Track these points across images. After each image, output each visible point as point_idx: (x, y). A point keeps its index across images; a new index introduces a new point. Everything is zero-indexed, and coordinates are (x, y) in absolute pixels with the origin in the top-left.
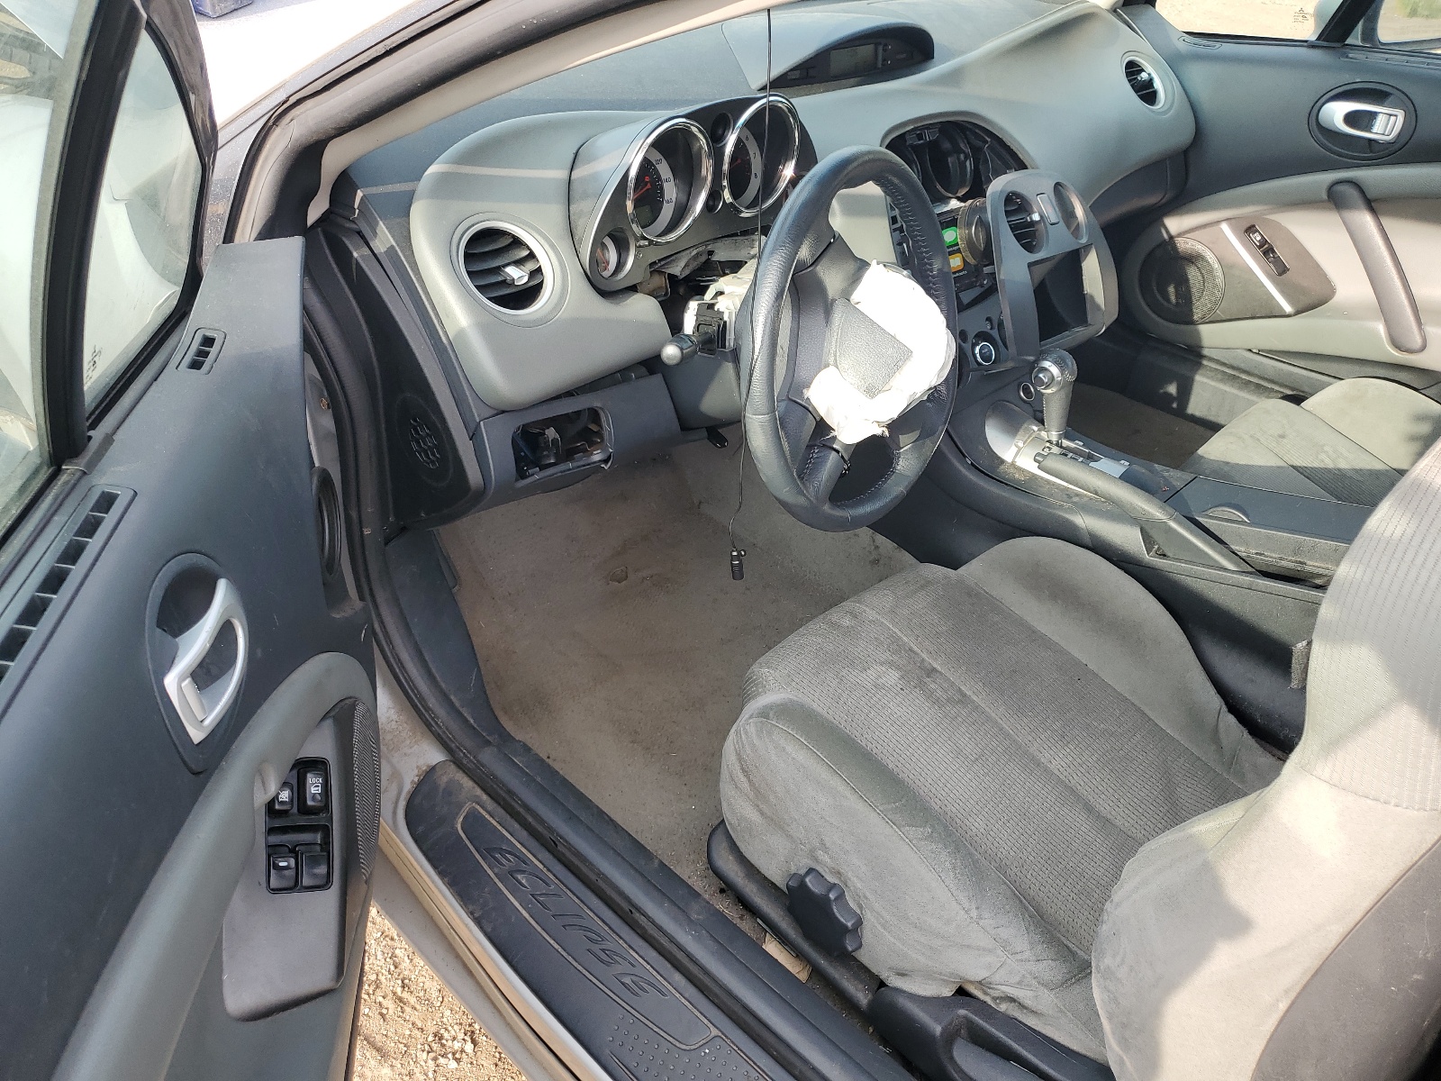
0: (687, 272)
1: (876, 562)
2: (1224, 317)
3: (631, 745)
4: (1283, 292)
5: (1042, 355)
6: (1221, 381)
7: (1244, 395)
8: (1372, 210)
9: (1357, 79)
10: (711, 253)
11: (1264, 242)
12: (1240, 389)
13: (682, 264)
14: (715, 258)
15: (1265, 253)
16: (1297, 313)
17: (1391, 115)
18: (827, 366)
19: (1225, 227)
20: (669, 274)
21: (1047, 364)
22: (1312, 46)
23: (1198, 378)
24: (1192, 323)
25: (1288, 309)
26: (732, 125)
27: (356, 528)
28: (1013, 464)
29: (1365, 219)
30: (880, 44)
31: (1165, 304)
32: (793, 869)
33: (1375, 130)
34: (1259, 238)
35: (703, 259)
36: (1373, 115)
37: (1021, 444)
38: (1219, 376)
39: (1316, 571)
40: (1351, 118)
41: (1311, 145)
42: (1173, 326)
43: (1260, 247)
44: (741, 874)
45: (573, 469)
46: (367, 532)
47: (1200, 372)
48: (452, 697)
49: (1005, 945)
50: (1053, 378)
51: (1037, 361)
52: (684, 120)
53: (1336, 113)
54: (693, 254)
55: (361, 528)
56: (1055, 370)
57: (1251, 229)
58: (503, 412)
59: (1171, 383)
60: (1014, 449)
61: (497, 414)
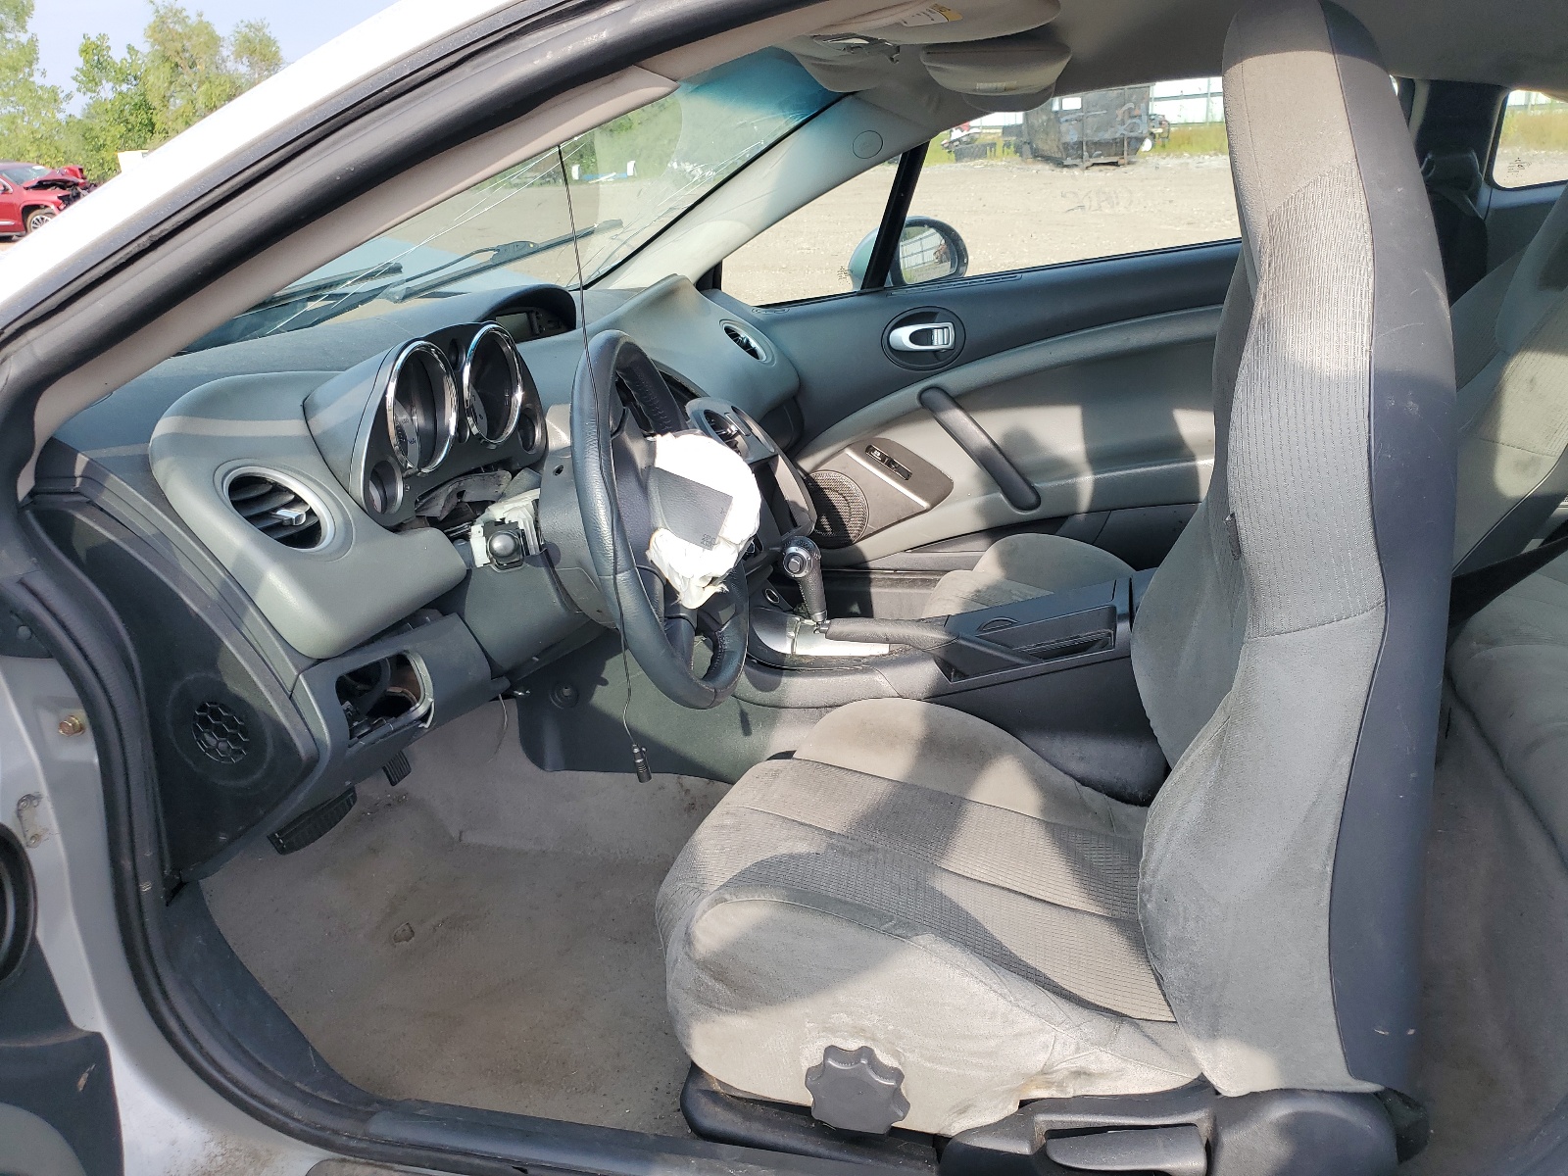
0: (446, 514)
1: (692, 806)
2: (875, 529)
3: (519, 1085)
4: (915, 492)
5: (786, 545)
6: (891, 586)
7: (915, 591)
8: (960, 407)
9: (908, 309)
10: (461, 494)
11: (883, 457)
12: (910, 587)
13: (442, 502)
14: (467, 498)
15: (889, 465)
16: (933, 506)
17: (943, 328)
18: (655, 529)
19: (849, 452)
20: (428, 517)
21: (793, 549)
22: (859, 294)
23: (874, 590)
24: (850, 543)
25: (925, 505)
26: (464, 350)
27: (129, 887)
28: (793, 654)
29: (956, 417)
30: (532, 311)
31: (824, 534)
32: (805, 1065)
33: (935, 343)
34: (879, 454)
35: (455, 500)
36: (930, 331)
37: (793, 634)
38: (889, 583)
39: (1090, 639)
40: (914, 338)
41: (893, 367)
42: (836, 551)
43: (883, 461)
44: (738, 1120)
45: (395, 731)
46: (146, 888)
47: (872, 584)
48: (298, 1085)
49: (1049, 1020)
50: (803, 561)
51: (784, 550)
52: (423, 342)
53: (902, 336)
54: (450, 490)
55: (137, 884)
56: (803, 553)
57: (869, 449)
58: (319, 661)
59: (852, 604)
60: (789, 644)
61: (313, 665)
